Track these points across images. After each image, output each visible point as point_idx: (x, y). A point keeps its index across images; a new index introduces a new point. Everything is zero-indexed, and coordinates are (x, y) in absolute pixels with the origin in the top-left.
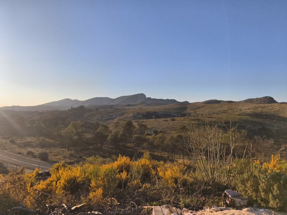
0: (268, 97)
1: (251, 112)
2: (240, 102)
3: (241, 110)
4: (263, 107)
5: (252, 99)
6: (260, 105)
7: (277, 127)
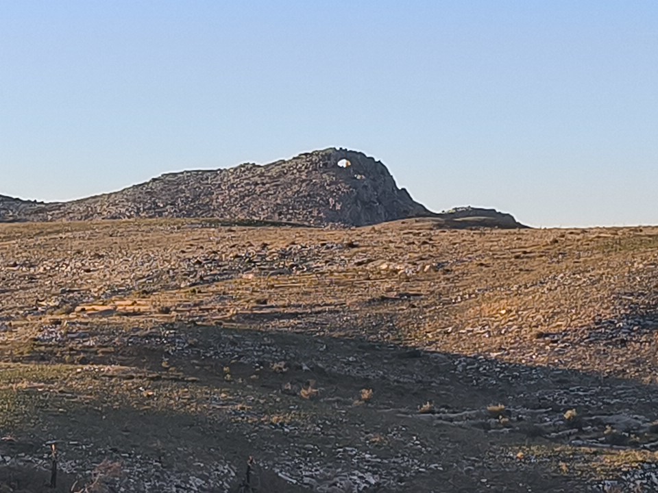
0: (344, 154)
1: (160, 318)
2: (87, 209)
3: (70, 299)
4: (283, 255)
5: (200, 175)
6: (252, 241)
7: (375, 469)
